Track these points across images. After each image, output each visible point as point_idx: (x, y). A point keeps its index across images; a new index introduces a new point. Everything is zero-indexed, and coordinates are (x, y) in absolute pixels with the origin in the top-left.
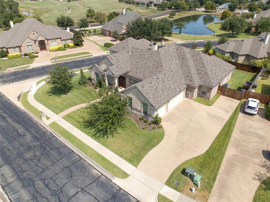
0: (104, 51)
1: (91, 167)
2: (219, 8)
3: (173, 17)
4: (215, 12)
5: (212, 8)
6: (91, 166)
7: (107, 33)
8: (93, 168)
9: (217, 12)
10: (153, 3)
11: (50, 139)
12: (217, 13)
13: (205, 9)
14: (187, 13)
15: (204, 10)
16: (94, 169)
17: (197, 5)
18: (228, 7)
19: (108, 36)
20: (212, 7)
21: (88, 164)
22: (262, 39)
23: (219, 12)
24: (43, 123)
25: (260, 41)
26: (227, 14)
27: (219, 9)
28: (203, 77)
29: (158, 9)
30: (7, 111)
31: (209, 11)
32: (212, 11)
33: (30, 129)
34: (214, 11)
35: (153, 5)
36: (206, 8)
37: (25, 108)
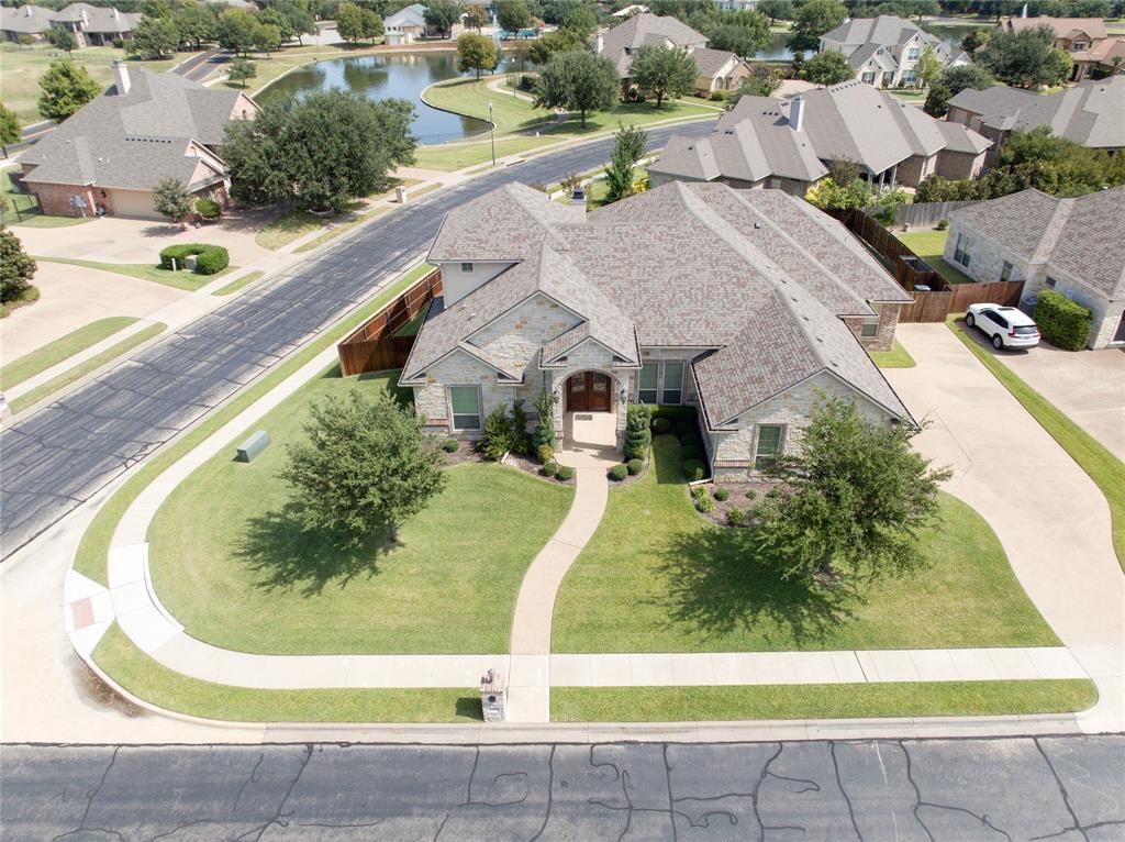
0: (194, 290)
1: (970, 741)
2: (395, 28)
3: (248, 82)
4: (383, 43)
5: (371, 29)
6: (964, 738)
7: (88, 201)
8: (981, 741)
9: (393, 42)
10: (79, 28)
11: (668, 769)
12: (392, 48)
13: (342, 35)
14: (281, 60)
15: (340, 40)
16: (989, 742)
17: (302, 20)
18: (424, 19)
19: (98, 215)
20: (365, 26)
21: (947, 741)
22: (779, 117)
23: (399, 41)
24: (507, 729)
25: (778, 123)
26: (479, 46)
27: (395, 33)
28: (854, 275)
29: (130, 55)
30: (177, 806)
31: (360, 41)
32: (370, 41)
33: (504, 796)
34: (378, 40)
35: (80, 38)
36: (342, 30)
37: (263, 725)
